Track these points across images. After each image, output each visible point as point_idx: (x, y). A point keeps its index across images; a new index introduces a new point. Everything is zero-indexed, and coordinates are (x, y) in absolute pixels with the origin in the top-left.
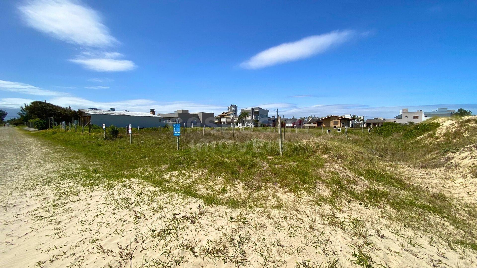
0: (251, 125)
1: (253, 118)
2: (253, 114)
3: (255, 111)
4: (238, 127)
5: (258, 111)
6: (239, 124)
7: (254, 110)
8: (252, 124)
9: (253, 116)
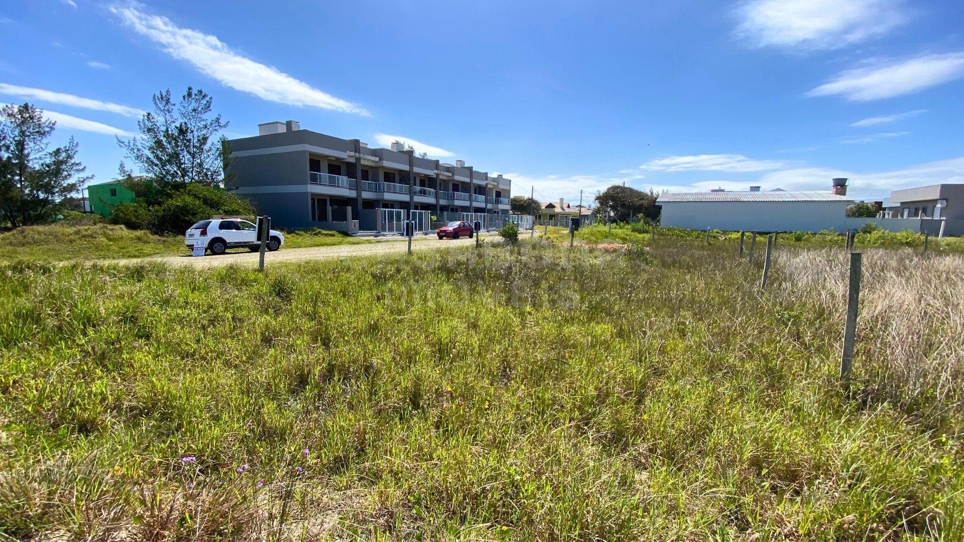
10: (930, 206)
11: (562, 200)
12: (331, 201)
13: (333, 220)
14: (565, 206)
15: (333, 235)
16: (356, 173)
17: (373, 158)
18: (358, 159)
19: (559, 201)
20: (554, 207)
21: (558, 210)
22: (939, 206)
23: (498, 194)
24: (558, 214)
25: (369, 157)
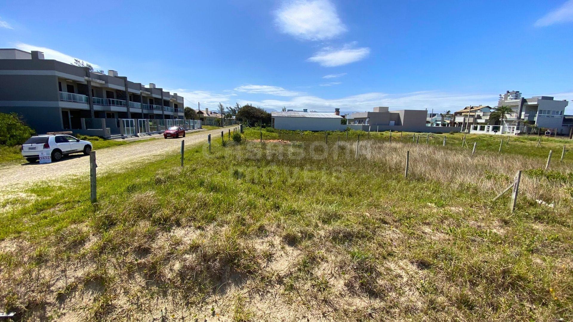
0: (513, 130)
1: (522, 117)
2: (524, 108)
3: (529, 103)
4: (485, 132)
5: (536, 103)
6: (486, 126)
7: (527, 102)
8: (515, 129)
9: (523, 113)
10: (364, 120)
11: (207, 109)
12: (71, 111)
13: (87, 128)
14: (209, 113)
15: (97, 140)
16: (88, 92)
17: (101, 82)
18: (89, 82)
19: (205, 110)
20: (203, 113)
21: (205, 115)
22: (367, 120)
23: (176, 106)
24: (206, 117)
25: (98, 81)
